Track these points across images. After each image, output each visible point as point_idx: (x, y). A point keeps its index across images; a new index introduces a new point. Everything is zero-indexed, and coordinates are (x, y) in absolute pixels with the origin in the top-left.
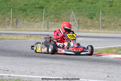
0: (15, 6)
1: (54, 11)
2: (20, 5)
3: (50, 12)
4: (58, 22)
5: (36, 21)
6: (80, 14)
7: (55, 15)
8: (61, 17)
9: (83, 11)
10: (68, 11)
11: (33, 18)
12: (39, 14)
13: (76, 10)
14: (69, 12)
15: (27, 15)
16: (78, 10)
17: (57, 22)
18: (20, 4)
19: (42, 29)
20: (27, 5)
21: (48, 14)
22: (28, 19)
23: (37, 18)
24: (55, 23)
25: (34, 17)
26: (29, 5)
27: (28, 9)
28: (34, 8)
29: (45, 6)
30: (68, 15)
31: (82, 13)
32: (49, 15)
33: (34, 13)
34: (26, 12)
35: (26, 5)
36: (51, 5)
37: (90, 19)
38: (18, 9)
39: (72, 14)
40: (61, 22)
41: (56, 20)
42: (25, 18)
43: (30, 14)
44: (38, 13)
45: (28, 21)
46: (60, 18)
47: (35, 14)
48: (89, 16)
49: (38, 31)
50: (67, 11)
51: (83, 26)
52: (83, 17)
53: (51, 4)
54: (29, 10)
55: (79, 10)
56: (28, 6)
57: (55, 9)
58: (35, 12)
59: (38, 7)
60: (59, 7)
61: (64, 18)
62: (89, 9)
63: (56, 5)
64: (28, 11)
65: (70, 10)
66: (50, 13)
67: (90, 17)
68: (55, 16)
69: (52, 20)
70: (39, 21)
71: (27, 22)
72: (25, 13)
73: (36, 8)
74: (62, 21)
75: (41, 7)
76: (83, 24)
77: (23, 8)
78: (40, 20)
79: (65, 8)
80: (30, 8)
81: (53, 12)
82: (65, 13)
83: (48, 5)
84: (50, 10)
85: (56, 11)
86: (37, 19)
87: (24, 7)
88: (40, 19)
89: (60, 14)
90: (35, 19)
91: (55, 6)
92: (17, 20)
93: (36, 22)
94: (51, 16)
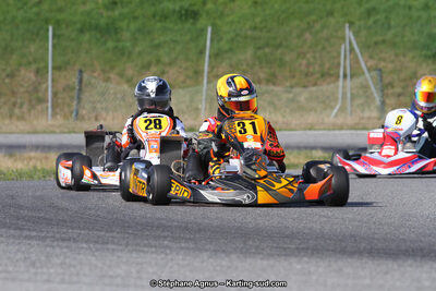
0: (60, 10)
1: (255, 28)
2: (88, 7)
3: (232, 35)
4: (272, 80)
6: (380, 38)
7: (259, 48)
8: (287, 58)
9: (393, 23)
10: (323, 27)
11: (154, 69)
12: (178, 48)
13: (362, 22)
14: (325, 33)
15: (123, 54)
16: (371, 22)
17: (268, 81)
18: (84, 3)
21: (227, 47)
22: (130, 72)
23: (170, 64)
25: (158, 61)
27: (123, 24)
28: (154, 16)
29: (209, 5)
30: (324, 48)
31: (389, 35)
32: (231, 50)
33: (156, 42)
34: (118, 41)
35: (114, 3)
37: (430, 62)
38: (78, 26)
39: (344, 39)
40: (288, 84)
41: (262, 75)
42: (112, 68)
43: (138, 49)
44: (175, 42)
45: (129, 81)
46: (282, 64)
47: (158, 46)
48: (426, 47)
50: (317, 27)
51: (399, 95)
52: (397, 55)
54: (133, 26)
55: (375, 22)
56: (126, 10)
57: (258, 20)
58: (162, 39)
59: (174, 11)
60: (277, 7)
61: (304, 62)
62: (424, 15)
64: (127, 35)
65: (332, 21)
66: (232, 40)
67: (429, 53)
68: (260, 53)
70: (182, 79)
71: (125, 86)
72: (110, 44)
73: (165, 17)
74: (294, 77)
75: (187, 11)
76: (398, 90)
77: (103, 22)
78: (188, 77)
80: (135, 18)
81: (249, 33)
82: (307, 35)
84: (232, 22)
85: (261, 30)
86: (173, 73)
87: (105, 13)
88: (186, 69)
89: (280, 46)
91: (255, 2)
92: (81, 81)
94: (242, 57)
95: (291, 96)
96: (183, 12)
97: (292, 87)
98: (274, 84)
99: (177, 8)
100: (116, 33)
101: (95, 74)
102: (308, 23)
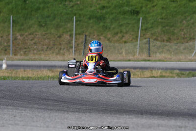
0: (81, 10)
1: (162, 19)
2: (93, 9)
3: (153, 21)
4: (169, 40)
5: (124, 39)
7: (164, 27)
8: (176, 31)
10: (191, 19)
11: (119, 35)
12: (130, 26)
14: (192, 21)
15: (106, 29)
17: (167, 41)
18: (91, 7)
19: (137, 56)
20: (107, 7)
21: (150, 26)
23: (126, 33)
24: (163, 43)
25: (121, 32)
26: (110, 7)
27: (107, 16)
28: (120, 12)
29: (144, 9)
30: (191, 27)
32: (152, 27)
33: (120, 24)
34: (105, 23)
35: (104, 7)
36: (155, 7)
38: (88, 16)
40: (175, 42)
41: (165, 38)
42: (102, 34)
43: (113, 26)
44: (128, 24)
45: (109, 40)
46: (174, 34)
47: (121, 25)
49: (129, 60)
50: (189, 18)
53: (156, 5)
54: (111, 17)
56: (109, 10)
57: (164, 15)
58: (123, 22)
59: (129, 11)
60: (172, 9)
61: (183, 33)
63: (165, 6)
64: (108, 20)
65: (195, 16)
66: (153, 23)
68: (164, 29)
69: (157, 36)
70: (131, 39)
71: (107, 42)
72: (101, 24)
73: (125, 13)
74: (178, 39)
75: (134, 10)
77: (99, 15)
78: (133, 38)
79: (185, 13)
80: (112, 14)
81: (160, 20)
82: (184, 22)
83: (149, 6)
84: (153, 16)
85: (165, 19)
86: (127, 37)
87: (100, 11)
88: (133, 35)
89: (173, 26)
90: (123, 36)
91: (163, 8)
92: (86, 40)
93: (125, 42)
94: (156, 30)
95: (177, 47)
96: (132, 11)
97: (177, 43)
98: (170, 42)
99: (130, 10)
100: (104, 19)
101: (95, 37)
102: (185, 17)
